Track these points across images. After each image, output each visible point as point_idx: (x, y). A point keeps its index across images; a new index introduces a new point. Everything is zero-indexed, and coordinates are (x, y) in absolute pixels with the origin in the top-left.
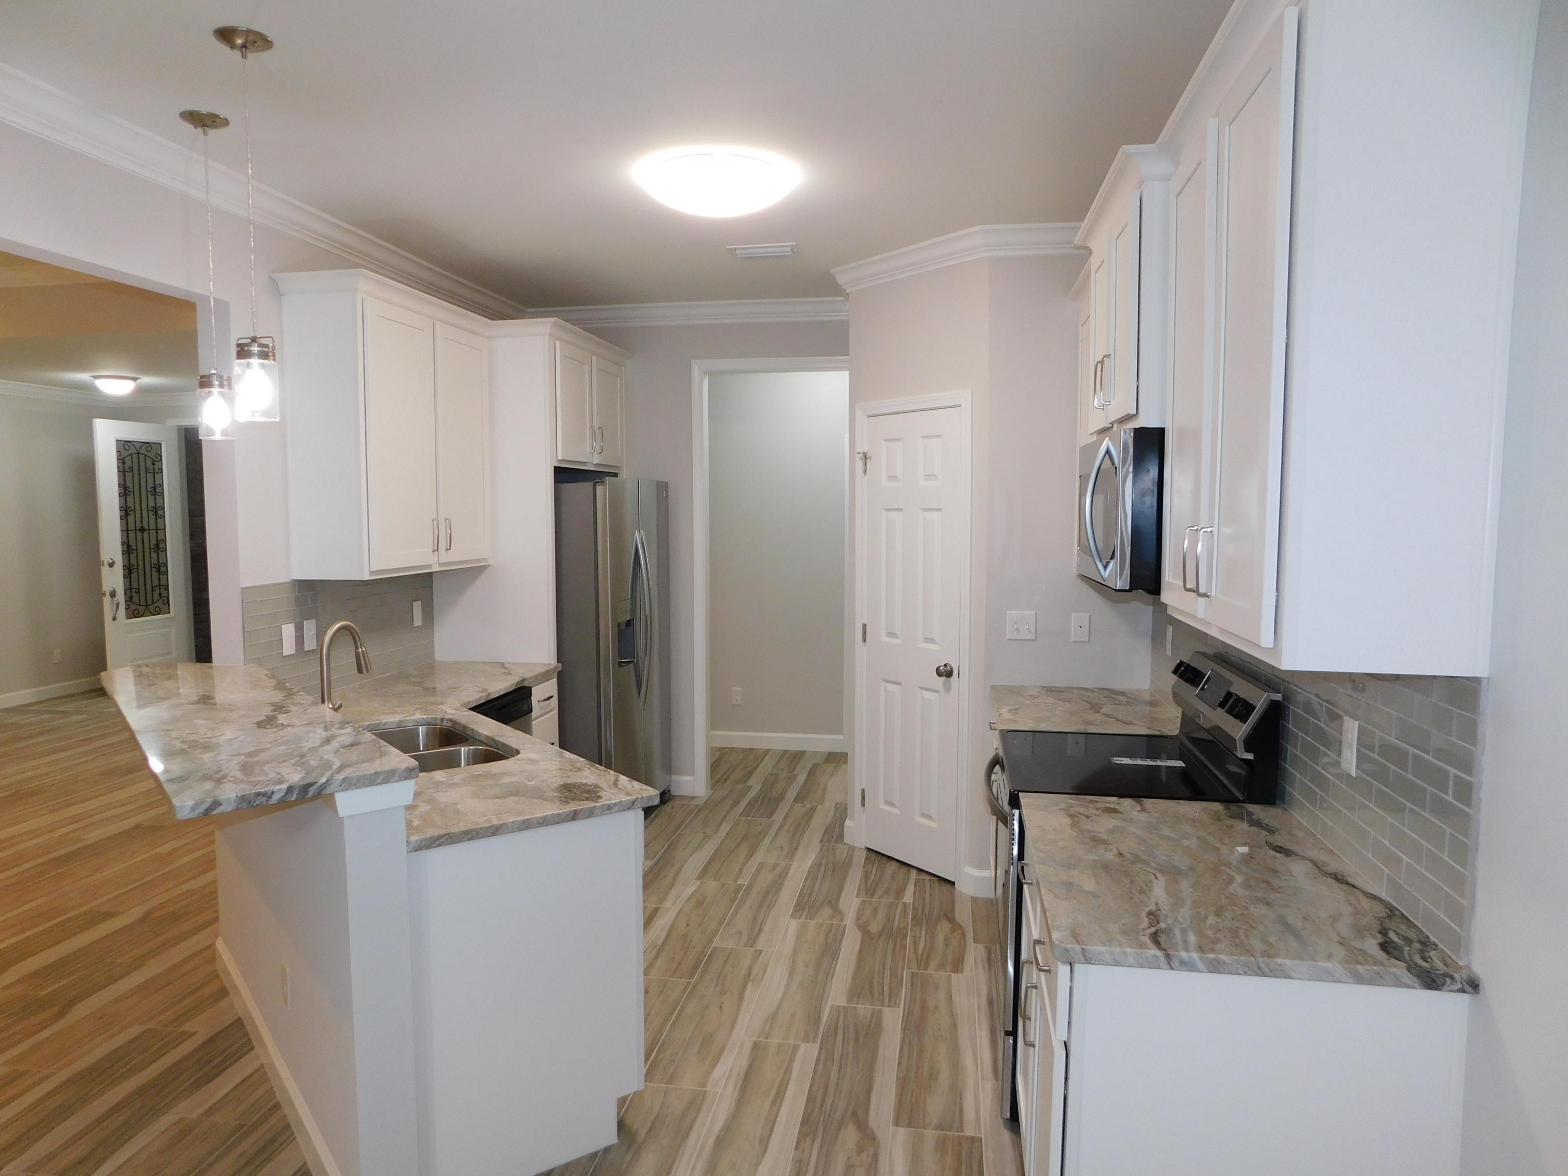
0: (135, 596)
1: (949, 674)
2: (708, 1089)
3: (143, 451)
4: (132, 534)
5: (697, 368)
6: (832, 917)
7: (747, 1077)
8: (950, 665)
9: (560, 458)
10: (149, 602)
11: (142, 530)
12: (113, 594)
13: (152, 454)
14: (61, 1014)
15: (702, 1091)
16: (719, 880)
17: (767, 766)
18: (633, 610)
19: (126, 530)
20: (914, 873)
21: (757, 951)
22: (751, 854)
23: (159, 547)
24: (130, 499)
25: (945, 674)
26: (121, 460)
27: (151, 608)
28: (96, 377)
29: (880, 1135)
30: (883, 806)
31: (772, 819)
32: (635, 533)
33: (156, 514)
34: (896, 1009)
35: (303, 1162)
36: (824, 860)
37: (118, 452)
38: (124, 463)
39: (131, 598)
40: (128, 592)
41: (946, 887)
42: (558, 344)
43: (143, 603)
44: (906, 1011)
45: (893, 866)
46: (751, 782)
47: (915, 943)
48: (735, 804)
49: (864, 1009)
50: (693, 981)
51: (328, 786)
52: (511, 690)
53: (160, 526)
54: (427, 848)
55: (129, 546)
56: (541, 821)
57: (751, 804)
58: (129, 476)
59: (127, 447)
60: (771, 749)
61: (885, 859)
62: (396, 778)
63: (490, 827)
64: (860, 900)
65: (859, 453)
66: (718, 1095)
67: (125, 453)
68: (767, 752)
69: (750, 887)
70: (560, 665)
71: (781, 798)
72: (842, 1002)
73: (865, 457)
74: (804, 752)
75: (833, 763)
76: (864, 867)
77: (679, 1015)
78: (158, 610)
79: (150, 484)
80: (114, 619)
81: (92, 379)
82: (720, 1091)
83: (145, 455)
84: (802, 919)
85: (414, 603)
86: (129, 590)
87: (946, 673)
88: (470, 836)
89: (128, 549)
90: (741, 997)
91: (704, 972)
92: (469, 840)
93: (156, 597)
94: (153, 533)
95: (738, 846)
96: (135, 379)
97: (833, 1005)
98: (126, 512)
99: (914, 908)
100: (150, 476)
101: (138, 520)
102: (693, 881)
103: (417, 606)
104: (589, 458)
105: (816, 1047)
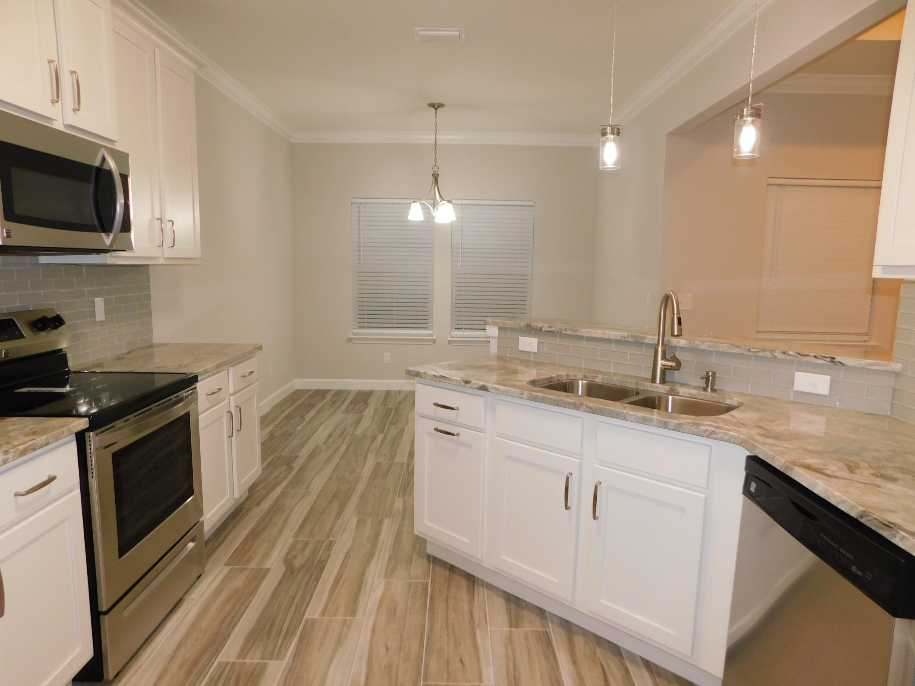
2: (384, 580)
7: (359, 589)
29: (281, 563)
66: (376, 577)
97: (282, 660)
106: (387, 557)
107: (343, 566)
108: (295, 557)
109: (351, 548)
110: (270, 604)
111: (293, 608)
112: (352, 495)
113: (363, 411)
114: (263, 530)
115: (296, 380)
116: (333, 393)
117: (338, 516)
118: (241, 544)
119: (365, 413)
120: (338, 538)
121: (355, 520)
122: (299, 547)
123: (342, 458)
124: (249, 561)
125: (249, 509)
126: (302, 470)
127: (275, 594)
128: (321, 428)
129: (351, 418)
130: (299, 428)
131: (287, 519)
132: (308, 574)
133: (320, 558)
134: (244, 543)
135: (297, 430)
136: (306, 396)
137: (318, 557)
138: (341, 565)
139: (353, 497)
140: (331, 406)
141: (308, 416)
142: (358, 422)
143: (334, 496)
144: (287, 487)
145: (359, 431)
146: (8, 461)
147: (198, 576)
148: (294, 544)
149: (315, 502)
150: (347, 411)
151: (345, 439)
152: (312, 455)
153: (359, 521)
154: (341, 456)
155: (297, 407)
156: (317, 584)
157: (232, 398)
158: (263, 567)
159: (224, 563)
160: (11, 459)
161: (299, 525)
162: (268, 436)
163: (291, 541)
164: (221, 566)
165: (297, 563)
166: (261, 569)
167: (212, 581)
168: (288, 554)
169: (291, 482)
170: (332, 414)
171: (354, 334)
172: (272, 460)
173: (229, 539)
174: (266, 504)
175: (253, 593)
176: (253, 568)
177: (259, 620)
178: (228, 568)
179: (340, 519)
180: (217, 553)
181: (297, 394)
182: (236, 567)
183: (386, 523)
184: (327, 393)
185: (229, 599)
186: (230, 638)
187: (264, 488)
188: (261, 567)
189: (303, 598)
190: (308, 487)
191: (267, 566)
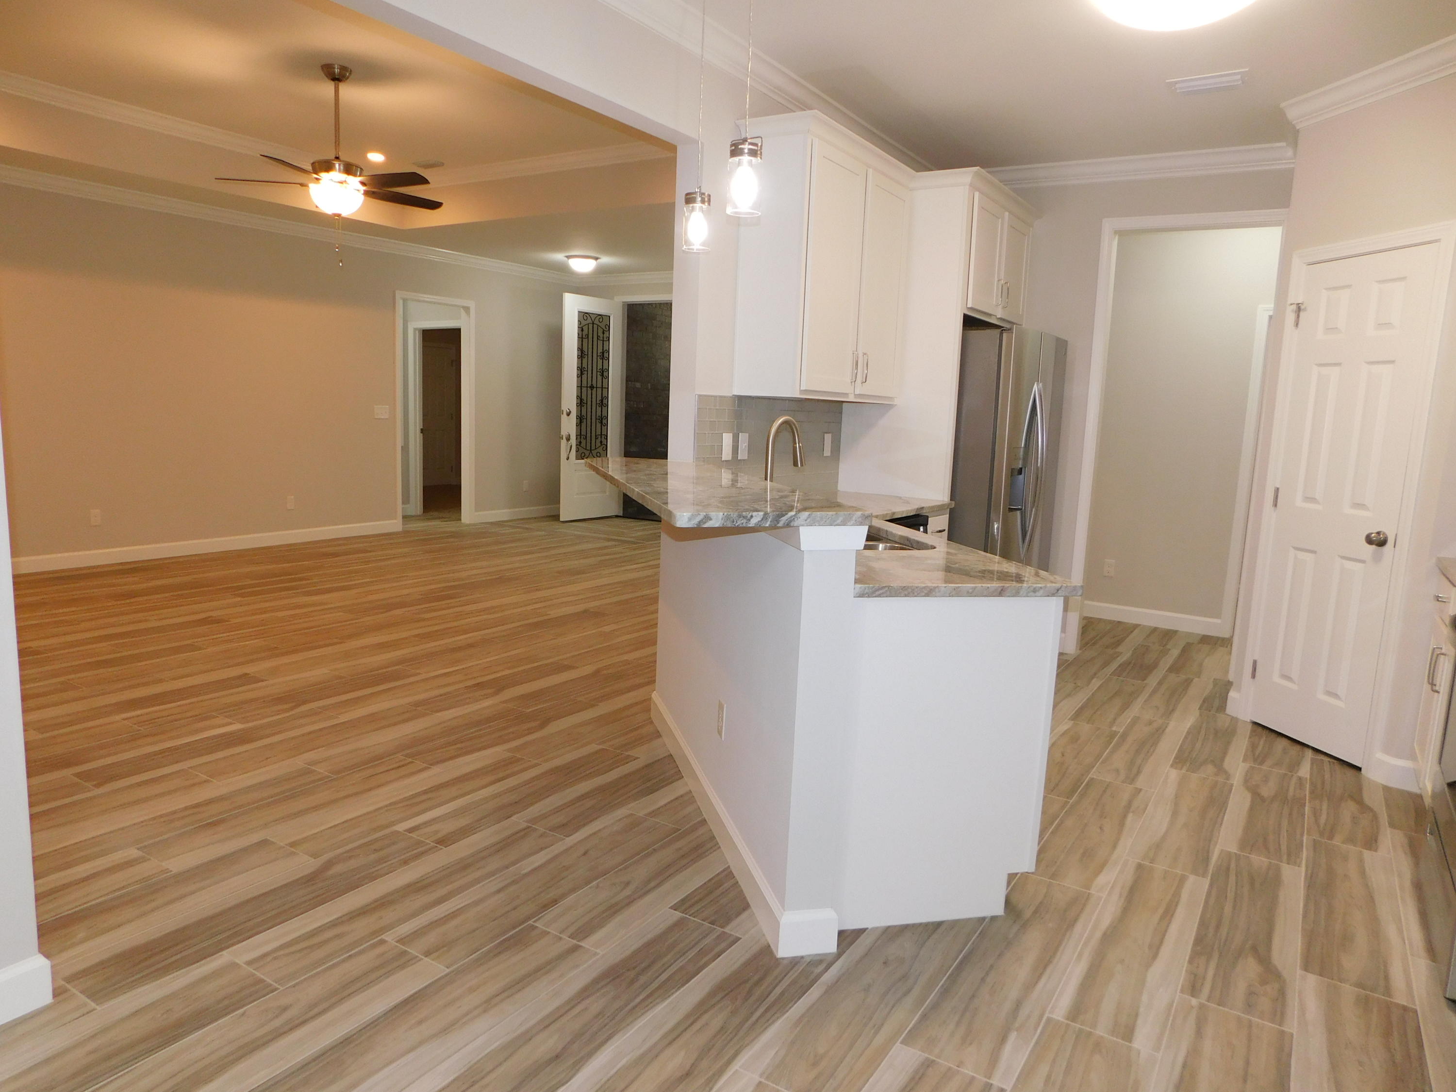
0: (583, 442)
1: (1382, 543)
2: (1092, 891)
3: (596, 322)
4: (584, 389)
5: (1108, 226)
6: (1216, 775)
7: (1132, 891)
8: (1384, 534)
9: (969, 305)
10: (593, 448)
11: (592, 387)
12: (568, 439)
13: (602, 325)
14: (542, 726)
15: (1086, 892)
16: (1093, 724)
17: (1134, 640)
18: (1025, 459)
19: (580, 387)
20: (1309, 754)
21: (1136, 788)
22: (1125, 706)
23: (603, 403)
24: (585, 361)
25: (1376, 543)
26: (581, 329)
27: (594, 452)
28: (568, 257)
29: (1285, 974)
30: (1277, 679)
31: (1145, 682)
32: (1034, 384)
33: (602, 375)
34: (1297, 868)
35: (727, 866)
36: (1204, 725)
37: (579, 321)
38: (582, 330)
39: (580, 442)
40: (579, 437)
41: (1350, 772)
42: (977, 194)
43: (588, 448)
44: (1310, 872)
45: (1282, 743)
46: (1120, 649)
47: (1316, 813)
48: (1106, 664)
49: (1259, 860)
50: (1071, 801)
51: (796, 519)
52: (912, 514)
53: (605, 385)
54: (869, 597)
55: (581, 400)
56: (970, 591)
57: (1123, 667)
58: (585, 341)
59: (585, 318)
60: (1140, 625)
61: (1273, 735)
62: (852, 522)
63: (924, 588)
64: (1246, 766)
65: (1291, 304)
66: (1103, 899)
67: (584, 323)
68: (1136, 626)
69: (1124, 736)
70: (953, 502)
71: (1154, 666)
72: (1233, 849)
73: (1299, 309)
74: (1176, 632)
75: (1209, 644)
76: (1250, 737)
77: (1059, 825)
78: (598, 454)
79: (600, 350)
80: (568, 459)
81: (566, 259)
82: (1104, 896)
83: (598, 325)
84: (1184, 771)
85: (826, 435)
86: (579, 435)
87: (1378, 541)
88: (906, 592)
89: (581, 403)
90: (1122, 824)
91: (1083, 795)
92: (906, 596)
93: (598, 444)
94: (599, 391)
95: (1111, 698)
96: (596, 259)
97: (1222, 850)
98: (581, 371)
99: (1312, 783)
100: (600, 343)
101: (590, 379)
102: (1066, 721)
103: (828, 438)
104: (995, 311)
105: (1206, 883)
120: (1178, 1000)
121: (1140, 1041)
133: (1208, 963)
168: (1282, 993)
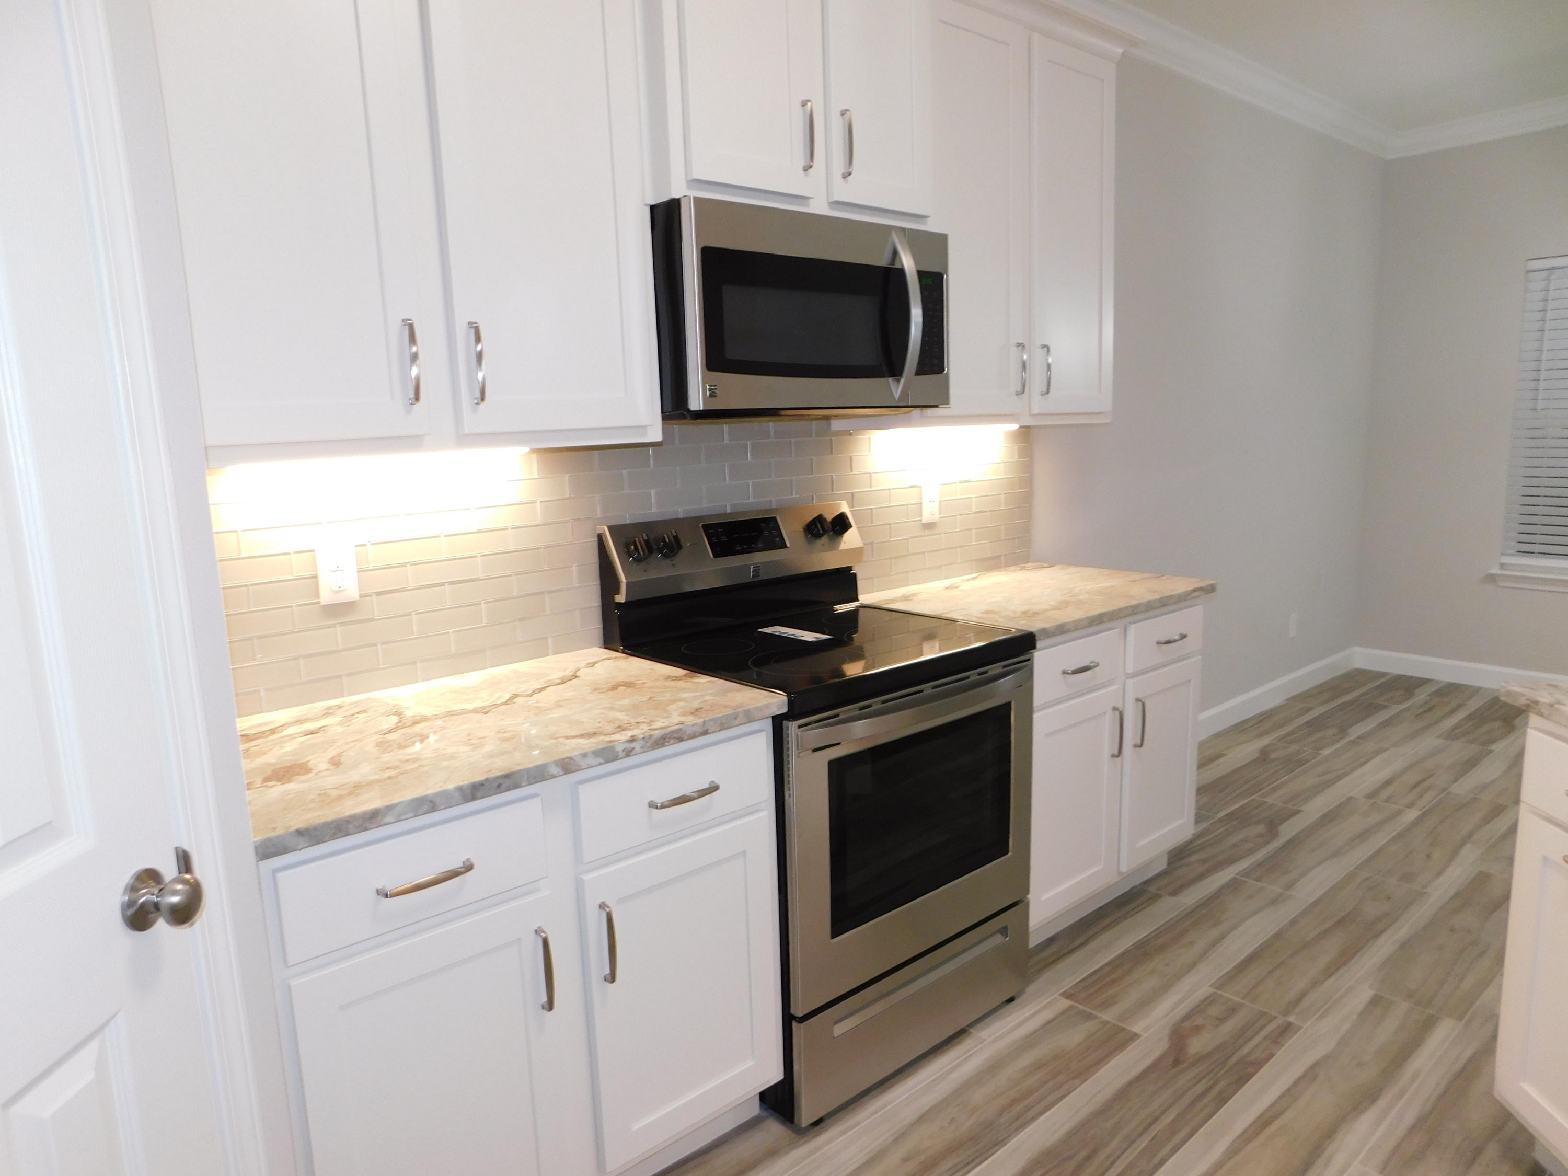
29: (1165, 1033)
106: (1410, 1118)
107: (1290, 1095)
108: (1197, 1029)
109: (1327, 1057)
110: (1103, 1112)
111: (1143, 1142)
112: (1382, 932)
113: (1494, 741)
114: (1163, 948)
115: (1357, 650)
116: (1435, 688)
117: (1330, 971)
118: (1110, 963)
119: (1497, 747)
120: (1309, 1023)
121: (1366, 994)
122: (1214, 1011)
123: (1394, 840)
124: (1106, 1005)
125: (1157, 897)
126: (1294, 843)
127: (1123, 1094)
128: (1376, 761)
129: (1459, 750)
130: (1326, 752)
131: (1217, 941)
132: (1207, 1078)
133: (1250, 1053)
134: (1115, 964)
135: (1320, 754)
136: (1370, 686)
137: (1245, 1050)
138: (1288, 1090)
139: (1385, 936)
140: (1419, 716)
141: (1355, 731)
142: (1471, 764)
143: (1341, 922)
144: (1246, 873)
145: (1464, 787)
146: (633, 753)
147: (1008, 997)
148: (1209, 1001)
149: (1294, 922)
150: (1451, 735)
151: (1421, 796)
152: (1330, 817)
153: (1375, 1001)
154: (1395, 833)
155: (1343, 706)
156: (1218, 1110)
157: (1130, 683)
158: (1128, 1028)
159: (1062, 991)
160: (638, 749)
161: (1235, 964)
162: (1256, 756)
163: (1206, 990)
164: (1056, 996)
165: (1197, 1045)
166: (1123, 1029)
167: (1026, 1020)
168: (1187, 1018)
169: (1260, 865)
170: (1413, 736)
171: (1502, 566)
172: (1242, 808)
173: (1093, 945)
174: (1191, 897)
175: (1083, 1074)
176: (1108, 1022)
177: (1071, 1134)
178: (1066, 1003)
179: (1333, 979)
180: (1061, 966)
181: (1356, 677)
182: (1081, 1007)
183: (1444, 1031)
184: (1421, 685)
185: (1039, 1066)
186: (1006, 1147)
187: (1204, 861)
188: (1123, 1025)
189: (1173, 1129)
190: (1290, 886)
191: (1136, 1029)
